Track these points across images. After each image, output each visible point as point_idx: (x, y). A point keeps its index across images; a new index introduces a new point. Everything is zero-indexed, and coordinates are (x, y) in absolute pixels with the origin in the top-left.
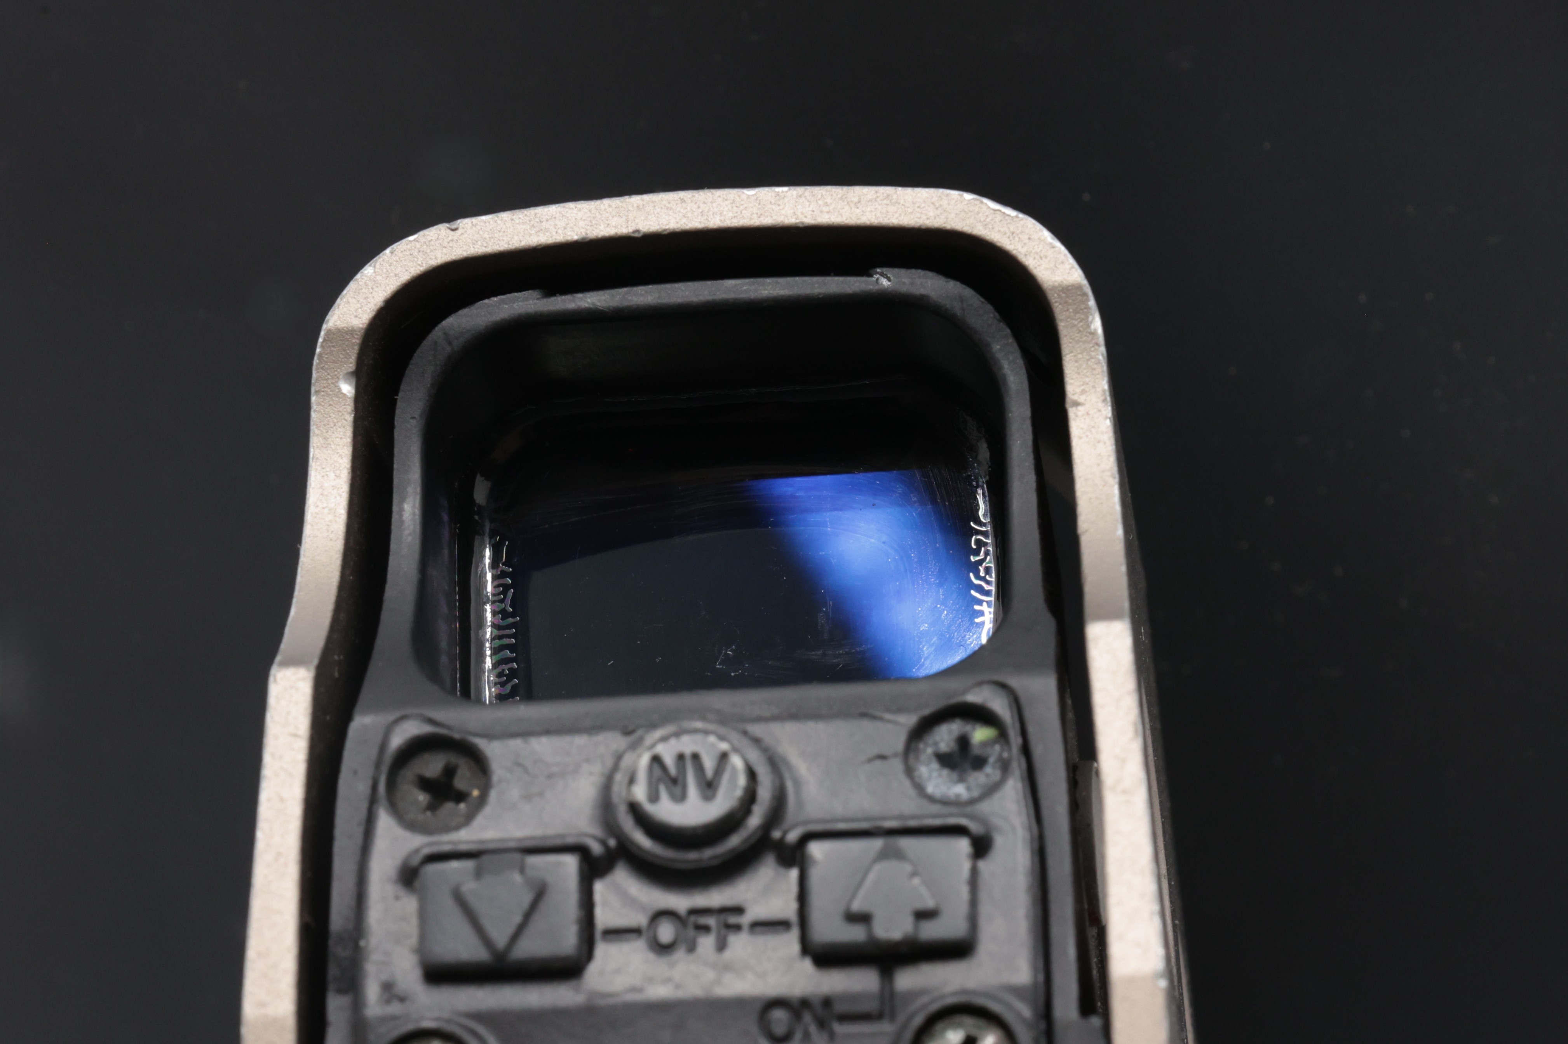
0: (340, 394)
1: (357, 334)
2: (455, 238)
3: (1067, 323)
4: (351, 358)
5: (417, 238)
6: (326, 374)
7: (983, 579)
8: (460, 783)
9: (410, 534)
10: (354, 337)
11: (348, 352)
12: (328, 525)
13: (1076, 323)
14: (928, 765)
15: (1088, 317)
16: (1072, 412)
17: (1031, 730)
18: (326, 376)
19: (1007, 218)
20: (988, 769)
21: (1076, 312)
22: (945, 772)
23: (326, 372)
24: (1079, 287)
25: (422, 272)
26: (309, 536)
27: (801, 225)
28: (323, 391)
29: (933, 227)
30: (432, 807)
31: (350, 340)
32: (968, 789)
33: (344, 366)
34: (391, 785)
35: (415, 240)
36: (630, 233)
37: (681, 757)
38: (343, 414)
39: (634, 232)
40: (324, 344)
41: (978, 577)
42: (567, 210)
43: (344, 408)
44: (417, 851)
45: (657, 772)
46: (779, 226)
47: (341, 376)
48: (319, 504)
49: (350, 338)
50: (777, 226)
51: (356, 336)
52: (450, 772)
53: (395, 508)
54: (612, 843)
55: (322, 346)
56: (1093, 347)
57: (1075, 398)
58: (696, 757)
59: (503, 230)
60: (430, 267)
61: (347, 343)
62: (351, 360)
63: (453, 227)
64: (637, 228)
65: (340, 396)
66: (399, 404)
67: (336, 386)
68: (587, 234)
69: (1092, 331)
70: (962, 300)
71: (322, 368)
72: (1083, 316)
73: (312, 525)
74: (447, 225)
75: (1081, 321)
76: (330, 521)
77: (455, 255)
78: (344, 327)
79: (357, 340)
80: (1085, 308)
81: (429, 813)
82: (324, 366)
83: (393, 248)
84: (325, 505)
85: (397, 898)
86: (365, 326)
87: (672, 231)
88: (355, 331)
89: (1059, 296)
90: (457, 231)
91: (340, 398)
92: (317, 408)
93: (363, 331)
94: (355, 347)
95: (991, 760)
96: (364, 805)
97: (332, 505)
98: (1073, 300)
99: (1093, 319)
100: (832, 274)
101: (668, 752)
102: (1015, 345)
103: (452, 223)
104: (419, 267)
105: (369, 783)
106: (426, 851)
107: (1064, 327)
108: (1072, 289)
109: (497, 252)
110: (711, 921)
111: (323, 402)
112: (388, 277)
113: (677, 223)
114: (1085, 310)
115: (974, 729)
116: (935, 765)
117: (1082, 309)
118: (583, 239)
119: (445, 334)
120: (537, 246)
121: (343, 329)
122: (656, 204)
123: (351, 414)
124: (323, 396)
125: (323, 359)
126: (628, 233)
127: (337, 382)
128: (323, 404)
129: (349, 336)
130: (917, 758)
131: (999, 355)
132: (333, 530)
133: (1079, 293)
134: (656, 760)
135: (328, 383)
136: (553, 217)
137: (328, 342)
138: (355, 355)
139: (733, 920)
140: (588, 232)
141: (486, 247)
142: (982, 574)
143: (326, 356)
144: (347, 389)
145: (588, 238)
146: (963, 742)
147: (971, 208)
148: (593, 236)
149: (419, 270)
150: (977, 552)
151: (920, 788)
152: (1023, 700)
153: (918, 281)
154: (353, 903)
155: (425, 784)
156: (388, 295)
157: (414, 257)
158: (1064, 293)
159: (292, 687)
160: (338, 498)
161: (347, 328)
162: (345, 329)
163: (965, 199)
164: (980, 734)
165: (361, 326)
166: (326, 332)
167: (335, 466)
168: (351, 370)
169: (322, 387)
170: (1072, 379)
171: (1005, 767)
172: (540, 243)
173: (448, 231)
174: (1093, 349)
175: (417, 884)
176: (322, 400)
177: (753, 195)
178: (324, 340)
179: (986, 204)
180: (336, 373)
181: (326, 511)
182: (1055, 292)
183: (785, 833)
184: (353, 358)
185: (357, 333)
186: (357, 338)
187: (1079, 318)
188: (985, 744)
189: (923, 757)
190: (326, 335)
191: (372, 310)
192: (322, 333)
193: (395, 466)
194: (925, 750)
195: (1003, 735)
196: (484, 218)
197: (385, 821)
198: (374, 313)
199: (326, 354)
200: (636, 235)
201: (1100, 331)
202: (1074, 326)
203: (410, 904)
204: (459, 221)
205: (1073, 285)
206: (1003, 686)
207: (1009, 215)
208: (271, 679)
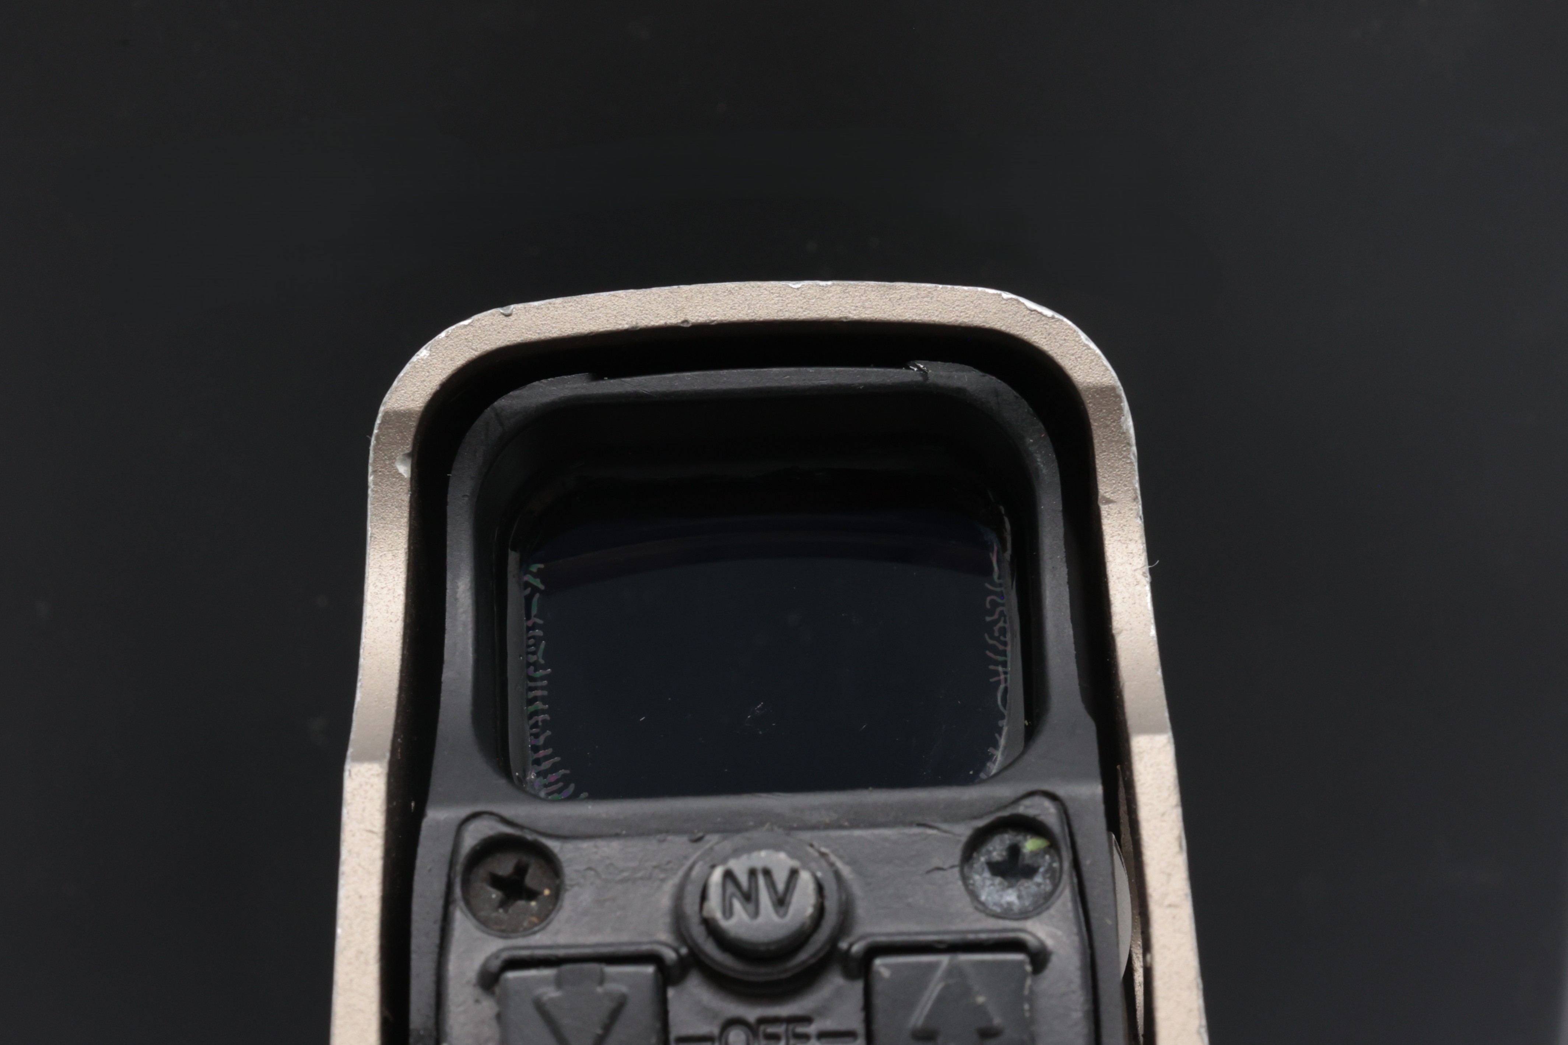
0: (397, 475)
1: (413, 417)
2: (509, 324)
3: (1100, 423)
4: (407, 440)
5: (472, 322)
6: (383, 454)
7: (997, 639)
8: (531, 880)
9: (464, 612)
10: (410, 419)
11: (405, 433)
12: (387, 606)
13: (1109, 423)
14: (980, 874)
15: (1120, 418)
16: (1104, 509)
17: (1080, 841)
18: (384, 457)
19: (1043, 318)
20: (1038, 879)
21: (1109, 412)
22: (998, 880)
23: (383, 453)
24: (1113, 389)
25: (476, 356)
26: (370, 617)
27: (845, 320)
28: (380, 472)
29: (972, 326)
30: (503, 904)
31: (407, 422)
32: (1020, 897)
33: (401, 448)
34: (466, 883)
35: (469, 325)
36: (679, 323)
37: (752, 873)
38: (400, 494)
39: (683, 322)
40: (381, 426)
41: (992, 637)
42: (617, 298)
43: (401, 488)
44: (496, 955)
45: (731, 889)
46: (823, 320)
47: (398, 457)
48: (378, 584)
49: (406, 421)
50: (821, 320)
51: (413, 419)
52: (521, 871)
53: (449, 585)
54: (684, 951)
55: (380, 428)
56: (1124, 447)
57: (1107, 495)
58: (767, 873)
59: (555, 317)
60: (485, 352)
61: (404, 425)
62: (407, 441)
63: (508, 312)
64: (686, 319)
65: (397, 476)
66: (451, 482)
67: (393, 467)
68: (637, 323)
69: (1125, 431)
70: (997, 393)
71: (380, 449)
72: (1115, 417)
73: (372, 606)
74: (501, 310)
75: (1114, 422)
76: (390, 601)
77: (509, 341)
78: (402, 410)
79: (413, 423)
80: (1118, 409)
81: (501, 911)
82: (381, 448)
83: (448, 332)
84: (384, 585)
85: (477, 1001)
86: (421, 409)
87: (720, 322)
88: (412, 414)
89: (1093, 397)
90: (511, 317)
91: (397, 478)
92: (374, 488)
93: (419, 414)
94: (412, 429)
95: (1042, 870)
96: (440, 903)
97: (390, 586)
98: (1106, 401)
99: (1126, 419)
100: (872, 365)
101: (740, 867)
102: (1048, 439)
103: (505, 308)
104: (474, 352)
105: (444, 880)
106: (505, 955)
107: (1097, 426)
108: (1105, 391)
109: (550, 338)
110: (780, 1029)
111: (380, 482)
112: (443, 361)
113: (725, 315)
114: (1118, 411)
115: (1026, 840)
116: (987, 874)
117: (1115, 410)
118: (633, 328)
119: (497, 415)
120: (589, 333)
121: (400, 412)
122: (704, 295)
123: (407, 493)
124: (380, 476)
125: (380, 440)
126: (678, 323)
127: (393, 463)
128: (380, 484)
129: (405, 418)
130: (971, 867)
131: (1032, 449)
132: (392, 611)
133: (1113, 394)
134: (729, 875)
135: (386, 464)
136: (604, 305)
137: (386, 424)
138: (412, 437)
139: (801, 1029)
140: (638, 321)
141: (539, 333)
142: (996, 634)
143: (384, 438)
144: (404, 470)
145: (638, 327)
146: (1014, 851)
147: (1009, 308)
148: (643, 325)
149: (474, 354)
150: (991, 613)
151: (974, 895)
152: (1071, 811)
153: (956, 375)
154: (432, 1001)
155: (497, 882)
156: (444, 379)
157: (469, 342)
158: (1098, 394)
159: (367, 783)
160: (396, 578)
161: (404, 411)
162: (402, 412)
163: (1003, 298)
164: (1031, 845)
165: (418, 409)
166: (383, 414)
167: (392, 546)
168: (407, 452)
169: (379, 468)
170: (1105, 477)
171: (1055, 877)
172: (592, 330)
173: (502, 316)
174: (1125, 449)
175: (497, 990)
176: (379, 480)
177: (798, 289)
178: (383, 422)
179: (1023, 304)
180: (393, 454)
181: (385, 591)
182: (1090, 394)
183: (851, 945)
184: (410, 439)
185: (414, 415)
186: (414, 421)
187: (1112, 419)
188: (1034, 854)
189: (976, 866)
190: (384, 417)
191: (428, 393)
192: (380, 415)
193: (448, 543)
194: (978, 859)
195: (1053, 846)
196: (536, 304)
197: (461, 921)
198: (431, 396)
199: (383, 436)
200: (685, 325)
201: (1132, 431)
202: (1108, 426)
203: (488, 1007)
204: (512, 306)
205: (1107, 387)
206: (1052, 797)
207: (1045, 316)
208: (346, 774)
